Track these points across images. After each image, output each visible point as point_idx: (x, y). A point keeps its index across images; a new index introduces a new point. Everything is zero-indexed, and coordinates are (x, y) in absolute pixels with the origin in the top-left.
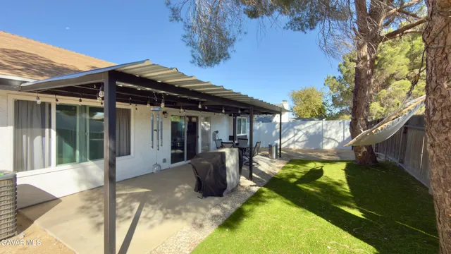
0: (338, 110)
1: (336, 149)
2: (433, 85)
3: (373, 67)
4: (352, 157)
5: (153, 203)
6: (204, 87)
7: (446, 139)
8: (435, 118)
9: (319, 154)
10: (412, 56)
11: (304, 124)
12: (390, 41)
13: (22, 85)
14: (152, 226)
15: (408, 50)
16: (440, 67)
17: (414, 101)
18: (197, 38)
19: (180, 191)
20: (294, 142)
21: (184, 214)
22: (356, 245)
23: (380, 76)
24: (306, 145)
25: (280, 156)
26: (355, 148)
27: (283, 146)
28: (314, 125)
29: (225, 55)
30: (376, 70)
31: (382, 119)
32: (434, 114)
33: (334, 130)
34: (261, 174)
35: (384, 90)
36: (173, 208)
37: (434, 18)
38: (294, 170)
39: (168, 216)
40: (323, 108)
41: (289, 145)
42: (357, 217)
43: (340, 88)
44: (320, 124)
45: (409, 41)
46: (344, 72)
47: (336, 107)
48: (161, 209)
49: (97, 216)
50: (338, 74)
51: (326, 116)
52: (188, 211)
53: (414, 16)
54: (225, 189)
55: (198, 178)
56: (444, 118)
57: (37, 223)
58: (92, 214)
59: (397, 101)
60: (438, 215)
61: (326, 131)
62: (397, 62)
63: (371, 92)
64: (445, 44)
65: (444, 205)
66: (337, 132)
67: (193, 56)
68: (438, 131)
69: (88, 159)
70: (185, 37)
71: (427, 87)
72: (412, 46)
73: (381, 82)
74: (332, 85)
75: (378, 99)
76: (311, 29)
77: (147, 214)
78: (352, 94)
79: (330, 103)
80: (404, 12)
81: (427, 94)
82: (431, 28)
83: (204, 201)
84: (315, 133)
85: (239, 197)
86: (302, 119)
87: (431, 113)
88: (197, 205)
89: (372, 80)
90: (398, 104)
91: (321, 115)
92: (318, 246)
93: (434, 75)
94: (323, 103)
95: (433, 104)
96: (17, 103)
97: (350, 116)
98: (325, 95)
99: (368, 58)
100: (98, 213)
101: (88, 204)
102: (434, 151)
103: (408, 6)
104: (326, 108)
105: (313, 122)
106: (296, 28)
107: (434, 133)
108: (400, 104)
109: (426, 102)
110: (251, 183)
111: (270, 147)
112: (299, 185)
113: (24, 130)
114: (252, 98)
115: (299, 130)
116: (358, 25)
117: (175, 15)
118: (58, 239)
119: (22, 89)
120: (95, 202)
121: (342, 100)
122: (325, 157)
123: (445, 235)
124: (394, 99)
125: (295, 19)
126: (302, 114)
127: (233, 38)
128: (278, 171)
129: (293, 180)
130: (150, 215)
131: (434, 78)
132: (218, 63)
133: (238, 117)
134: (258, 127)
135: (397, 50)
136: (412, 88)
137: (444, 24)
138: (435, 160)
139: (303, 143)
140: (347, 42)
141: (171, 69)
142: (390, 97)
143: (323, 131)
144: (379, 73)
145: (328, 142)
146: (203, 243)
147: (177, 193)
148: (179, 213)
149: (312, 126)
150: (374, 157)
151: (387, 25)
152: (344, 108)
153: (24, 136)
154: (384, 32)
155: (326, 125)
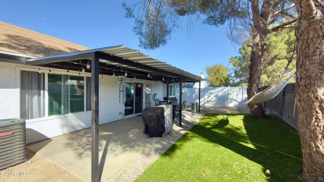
0: (238, 80)
1: (237, 106)
2: (301, 63)
3: (263, 50)
4: (248, 111)
5: (115, 141)
6: (154, 63)
7: (308, 96)
8: (301, 83)
9: (225, 110)
10: (288, 43)
11: (214, 89)
12: (275, 33)
13: (28, 60)
14: (116, 155)
15: (287, 39)
16: (305, 51)
17: (289, 73)
18: (144, 29)
19: (132, 133)
20: (208, 102)
21: (136, 148)
22: (251, 165)
23: (267, 57)
24: (216, 104)
25: (199, 111)
26: (250, 105)
27: (201, 104)
29: (163, 41)
30: (265, 53)
31: (268, 86)
32: (301, 81)
33: (235, 94)
34: (187, 122)
35: (270, 67)
36: (128, 144)
37: (302, 21)
38: (209, 120)
39: (126, 149)
40: (228, 78)
41: (205, 103)
42: (252, 148)
43: (240, 65)
44: (226, 89)
45: (287, 33)
46: (243, 54)
47: (237, 78)
48: (121, 145)
49: (78, 149)
50: (239, 55)
51: (230, 84)
52: (138, 145)
53: (291, 16)
54: (164, 131)
55: (146, 125)
56: (307, 83)
57: (38, 154)
58: (74, 148)
59: (278, 73)
60: (302, 143)
61: (230, 94)
62: (279, 47)
63: (261, 67)
64: (308, 37)
65: (306, 137)
66: (237, 95)
67: (141, 42)
68: (303, 91)
69: (69, 112)
70: (135, 28)
71: (297, 64)
72: (290, 36)
73: (268, 60)
74: (234, 63)
75: (265, 72)
76: (221, 24)
77: (112, 148)
78: (249, 69)
79: (233, 75)
80: (284, 14)
81: (297, 68)
82: (300, 27)
83: (150, 140)
84: (222, 95)
85: (173, 137)
86: (212, 86)
87: (299, 80)
88: (145, 142)
89: (262, 59)
90: (279, 76)
91: (226, 83)
92: (227, 165)
93: (301, 56)
94: (228, 75)
95: (300, 75)
96: (23, 72)
97: (247, 84)
98: (229, 69)
99: (260, 45)
100: (78, 147)
101: (70, 141)
102: (301, 104)
103: (287, 9)
104: (230, 78)
105: (221, 88)
106: (211, 23)
107: (300, 92)
108: (281, 76)
109: (296, 73)
110: (180, 128)
111: (193, 104)
112: (213, 130)
113: (27, 91)
114: (183, 71)
115: (211, 94)
116: (254, 22)
117: (129, 13)
118: (55, 163)
119: (28, 63)
120: (75, 140)
121: (241, 73)
122: (229, 112)
123: (307, 155)
124: (277, 72)
125: (210, 17)
126: (214, 82)
127: (169, 30)
128: (198, 121)
129: (208, 126)
130: (114, 148)
131: (301, 59)
132: (158, 46)
133: (170, 84)
135: (279, 39)
136: (288, 65)
137: (308, 25)
138: (301, 109)
139: (214, 102)
140: (246, 34)
141: (135, 51)
142: (274, 71)
143: (228, 94)
144: (267, 54)
145: (231, 102)
146: (152, 165)
147: (130, 134)
148: (133, 147)
149: (221, 91)
150: (263, 112)
151: (272, 22)
152: (242, 79)
153: (27, 96)
154: (270, 27)
155: (230, 90)
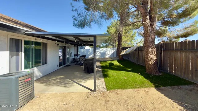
1: (109, 57)
4: (118, 59)
24: (100, 57)
26: (119, 56)
28: (103, 50)
33: (108, 51)
44: (104, 49)
61: (106, 52)
66: (109, 52)
69: (34, 66)
84: (103, 52)
134: (83, 51)
145: (107, 55)
150: (123, 58)
155: (106, 50)
